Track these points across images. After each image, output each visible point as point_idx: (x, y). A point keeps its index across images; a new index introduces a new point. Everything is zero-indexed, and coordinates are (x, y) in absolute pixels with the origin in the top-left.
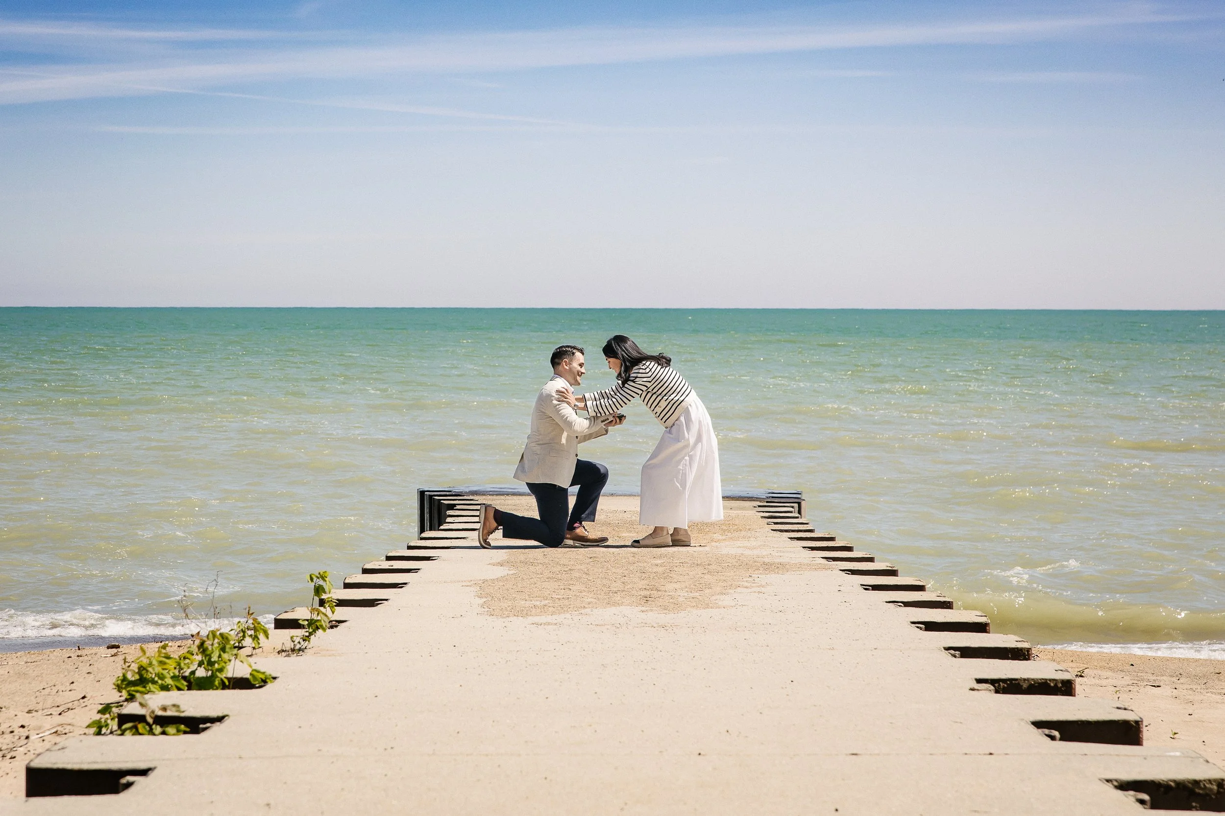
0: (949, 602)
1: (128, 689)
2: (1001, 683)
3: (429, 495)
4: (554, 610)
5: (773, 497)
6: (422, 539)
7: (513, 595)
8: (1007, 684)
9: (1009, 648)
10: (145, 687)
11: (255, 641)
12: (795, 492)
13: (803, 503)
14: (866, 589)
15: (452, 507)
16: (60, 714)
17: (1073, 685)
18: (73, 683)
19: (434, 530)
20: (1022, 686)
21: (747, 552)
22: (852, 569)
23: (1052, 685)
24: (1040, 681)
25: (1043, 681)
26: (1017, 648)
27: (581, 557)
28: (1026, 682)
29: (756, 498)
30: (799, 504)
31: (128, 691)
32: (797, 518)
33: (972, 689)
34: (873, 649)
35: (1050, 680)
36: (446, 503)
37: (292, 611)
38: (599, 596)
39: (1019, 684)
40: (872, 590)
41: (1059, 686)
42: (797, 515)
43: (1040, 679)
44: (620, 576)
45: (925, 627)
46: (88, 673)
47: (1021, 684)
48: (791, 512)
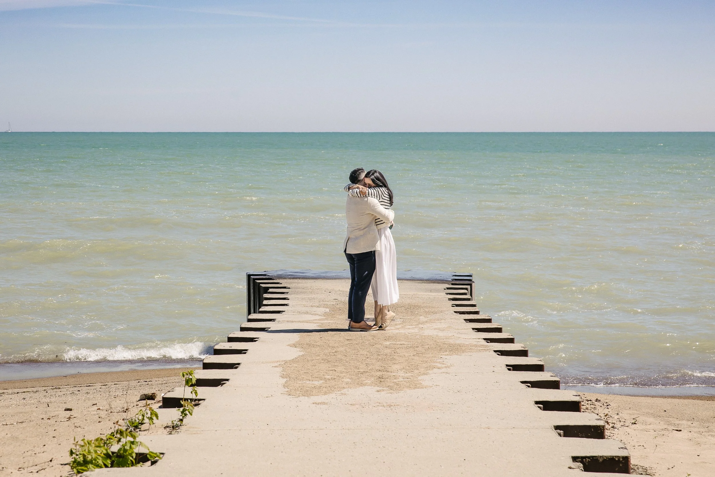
0: (558, 381)
1: (77, 468)
2: (587, 459)
3: (253, 278)
4: (326, 389)
5: (456, 280)
6: (249, 320)
7: (302, 376)
8: (591, 459)
9: (592, 425)
10: (87, 467)
11: (150, 421)
12: (468, 274)
13: (473, 284)
14: (509, 370)
15: (266, 290)
16: (37, 472)
17: (629, 460)
18: (45, 445)
19: (256, 313)
20: (599, 460)
21: (441, 334)
22: (501, 349)
23: (617, 459)
24: (609, 457)
25: (611, 457)
26: (597, 426)
27: (341, 339)
28: (602, 458)
29: (446, 281)
30: (471, 285)
31: (77, 470)
32: (469, 300)
33: (570, 468)
34: (512, 428)
35: (615, 457)
36: (263, 286)
37: (173, 391)
38: (353, 377)
39: (597, 459)
40: (513, 370)
41: (621, 460)
42: (470, 297)
43: (610, 456)
44: (365, 358)
45: (543, 407)
46: (54, 437)
47: (599, 459)
48: (465, 294)
